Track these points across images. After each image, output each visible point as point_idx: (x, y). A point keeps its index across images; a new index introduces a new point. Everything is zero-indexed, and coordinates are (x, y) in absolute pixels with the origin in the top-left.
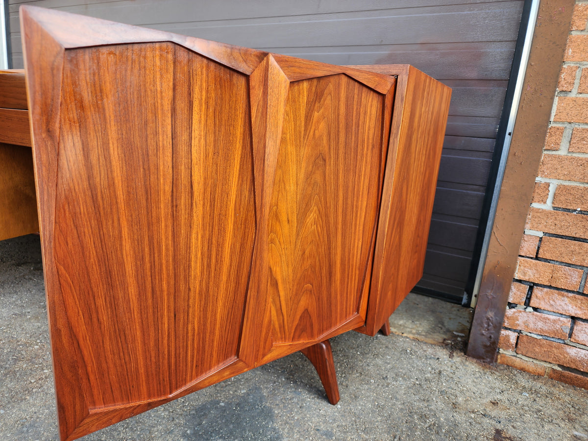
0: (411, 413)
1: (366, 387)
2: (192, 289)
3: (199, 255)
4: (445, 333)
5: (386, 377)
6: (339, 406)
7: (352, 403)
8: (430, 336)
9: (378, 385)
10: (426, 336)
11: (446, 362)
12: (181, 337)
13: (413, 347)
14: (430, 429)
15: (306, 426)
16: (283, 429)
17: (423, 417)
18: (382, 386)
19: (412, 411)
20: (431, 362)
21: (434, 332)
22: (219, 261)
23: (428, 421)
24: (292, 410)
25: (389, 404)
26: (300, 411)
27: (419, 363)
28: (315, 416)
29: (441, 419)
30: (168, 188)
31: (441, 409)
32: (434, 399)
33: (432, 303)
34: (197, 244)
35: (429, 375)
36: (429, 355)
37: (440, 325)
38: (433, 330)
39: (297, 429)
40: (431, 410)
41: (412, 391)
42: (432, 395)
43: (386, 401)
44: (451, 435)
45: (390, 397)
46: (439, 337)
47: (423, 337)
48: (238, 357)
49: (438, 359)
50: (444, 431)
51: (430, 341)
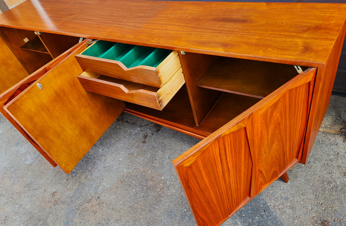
0: (323, 181)
1: (300, 169)
2: (232, 191)
3: (233, 182)
4: (341, 124)
5: (310, 161)
6: (289, 183)
7: (295, 180)
8: (332, 128)
9: (306, 167)
10: (330, 128)
11: (341, 146)
12: (231, 203)
13: (323, 138)
14: (333, 189)
15: (276, 196)
16: (267, 199)
17: (329, 183)
18: (308, 168)
19: (324, 180)
20: (333, 147)
21: (335, 124)
22: (240, 179)
23: (331, 185)
24: (268, 189)
25: (313, 178)
26: (272, 189)
27: (327, 150)
28: (279, 190)
29: (338, 183)
30: (221, 174)
31: (338, 177)
32: (334, 171)
33: (334, 100)
34: (232, 181)
35: (332, 157)
36: (332, 143)
37: (339, 118)
38: (335, 123)
39: (273, 198)
40: (333, 179)
41: (323, 168)
42: (333, 169)
43: (311, 176)
44: (342, 191)
45: (313, 174)
46: (337, 128)
47: (329, 129)
48: (250, 197)
49: (337, 144)
50: (339, 189)
51: (332, 131)
